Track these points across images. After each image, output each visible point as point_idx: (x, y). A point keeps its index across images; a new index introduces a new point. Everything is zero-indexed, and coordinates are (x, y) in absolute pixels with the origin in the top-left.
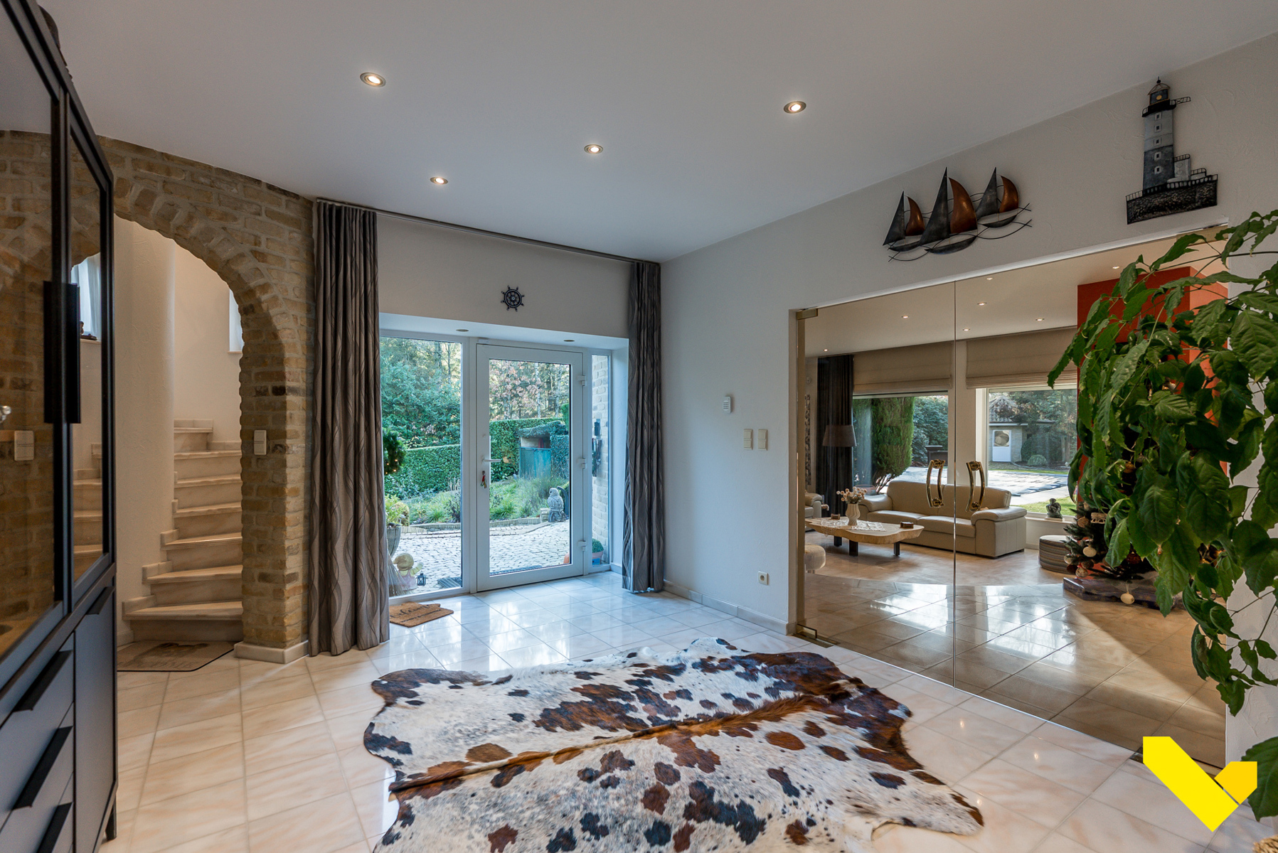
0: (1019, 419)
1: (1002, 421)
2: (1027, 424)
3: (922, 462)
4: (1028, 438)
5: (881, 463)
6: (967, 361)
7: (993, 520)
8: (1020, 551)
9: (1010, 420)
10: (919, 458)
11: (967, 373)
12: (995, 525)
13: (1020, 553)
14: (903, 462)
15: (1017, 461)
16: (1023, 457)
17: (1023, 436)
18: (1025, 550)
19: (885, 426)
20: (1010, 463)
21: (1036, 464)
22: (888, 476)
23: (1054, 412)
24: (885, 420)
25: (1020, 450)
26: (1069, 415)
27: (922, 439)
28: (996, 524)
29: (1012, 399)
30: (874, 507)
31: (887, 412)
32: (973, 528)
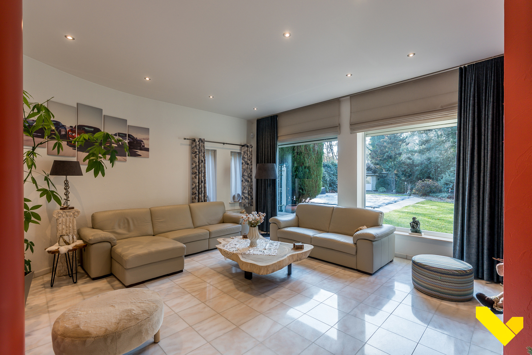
0: (375, 172)
1: (368, 173)
2: (378, 174)
3: (335, 191)
4: (378, 180)
5: (303, 191)
6: (351, 113)
7: (371, 240)
8: (391, 262)
9: (371, 172)
10: (334, 189)
11: (350, 122)
12: (372, 245)
13: (391, 264)
14: (316, 190)
15: (374, 190)
16: (376, 188)
17: (376, 179)
18: (395, 260)
19: (305, 168)
20: (371, 191)
21: (381, 191)
22: (309, 199)
23: (389, 169)
24: (305, 164)
25: (375, 185)
26: (394, 170)
27: (335, 180)
28: (374, 243)
29: (372, 163)
30: (282, 225)
31: (306, 159)
32: (354, 246)
